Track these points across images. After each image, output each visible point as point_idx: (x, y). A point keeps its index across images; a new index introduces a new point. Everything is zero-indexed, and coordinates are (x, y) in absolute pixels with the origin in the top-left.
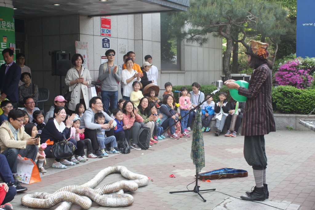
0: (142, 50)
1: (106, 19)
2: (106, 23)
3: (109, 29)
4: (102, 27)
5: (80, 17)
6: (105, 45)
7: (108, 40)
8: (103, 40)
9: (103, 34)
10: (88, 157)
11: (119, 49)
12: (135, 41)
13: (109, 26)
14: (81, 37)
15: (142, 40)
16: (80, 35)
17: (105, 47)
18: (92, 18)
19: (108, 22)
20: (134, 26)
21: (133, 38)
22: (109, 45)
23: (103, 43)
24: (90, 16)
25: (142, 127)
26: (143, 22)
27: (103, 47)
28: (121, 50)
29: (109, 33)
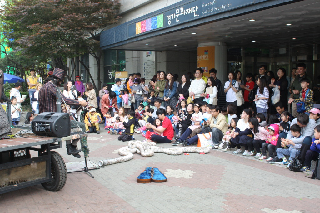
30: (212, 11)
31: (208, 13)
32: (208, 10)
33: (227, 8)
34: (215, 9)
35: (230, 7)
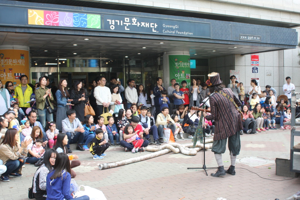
0: (284, 73)
1: (255, 56)
2: (255, 58)
3: (258, 61)
4: (252, 60)
5: (235, 56)
6: (255, 71)
7: (257, 68)
8: (253, 68)
9: (252, 65)
10: (211, 135)
11: (265, 73)
12: (280, 67)
13: (257, 60)
14: (236, 67)
15: (284, 66)
16: (235, 66)
17: (254, 73)
18: (244, 56)
19: (257, 57)
20: (279, 58)
21: (278, 66)
22: (257, 71)
23: (253, 70)
24: (242, 55)
25: (252, 120)
26: (284, 55)
27: (253, 72)
28: (267, 74)
29: (257, 64)
30: (173, 32)
31: (169, 33)
32: (169, 31)
33: (188, 35)
34: (178, 33)
35: (191, 35)
